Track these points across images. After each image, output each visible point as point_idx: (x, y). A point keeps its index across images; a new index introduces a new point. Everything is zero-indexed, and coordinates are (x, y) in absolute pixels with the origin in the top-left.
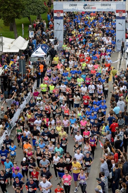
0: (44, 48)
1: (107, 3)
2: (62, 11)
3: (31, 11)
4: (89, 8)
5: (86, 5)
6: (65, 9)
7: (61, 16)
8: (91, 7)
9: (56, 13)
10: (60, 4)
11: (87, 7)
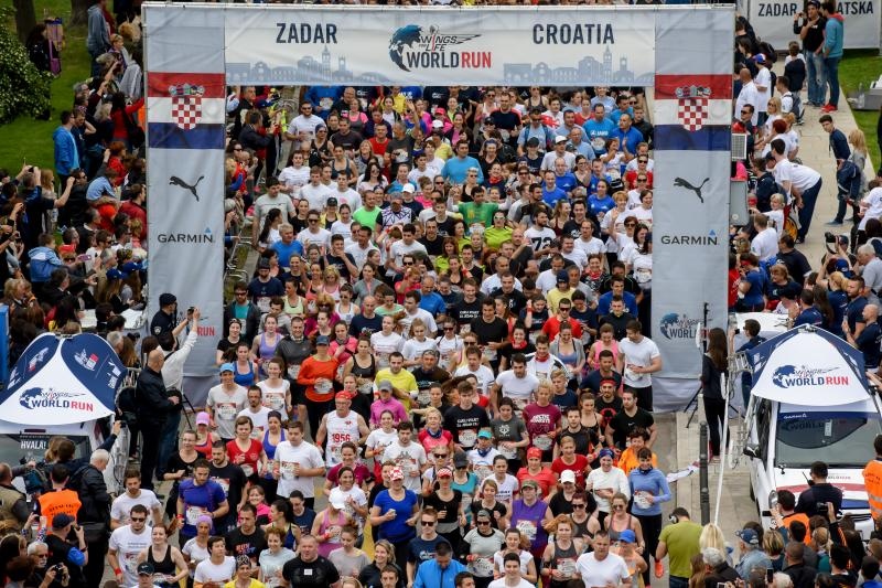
1: (583, 21)
2: (214, 84)
4: (433, 60)
5: (411, 35)
6: (243, 68)
7: (206, 119)
8: (449, 49)
9: (166, 94)
10: (198, 21)
11: (416, 48)
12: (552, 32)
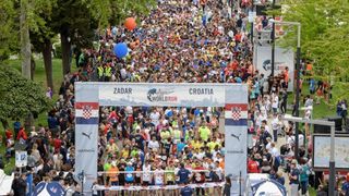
0: (55, 191)
1: (204, 88)
2: (95, 105)
3: (11, 107)
5: (153, 91)
6: (103, 100)
7: (93, 116)
8: (165, 95)
9: (81, 109)
10: (91, 87)
11: (155, 95)
12: (195, 91)
